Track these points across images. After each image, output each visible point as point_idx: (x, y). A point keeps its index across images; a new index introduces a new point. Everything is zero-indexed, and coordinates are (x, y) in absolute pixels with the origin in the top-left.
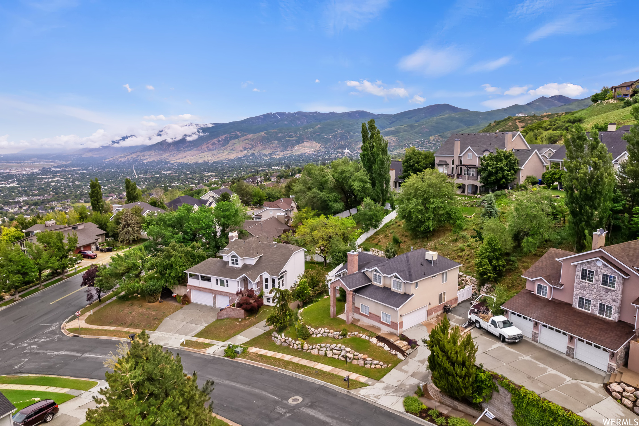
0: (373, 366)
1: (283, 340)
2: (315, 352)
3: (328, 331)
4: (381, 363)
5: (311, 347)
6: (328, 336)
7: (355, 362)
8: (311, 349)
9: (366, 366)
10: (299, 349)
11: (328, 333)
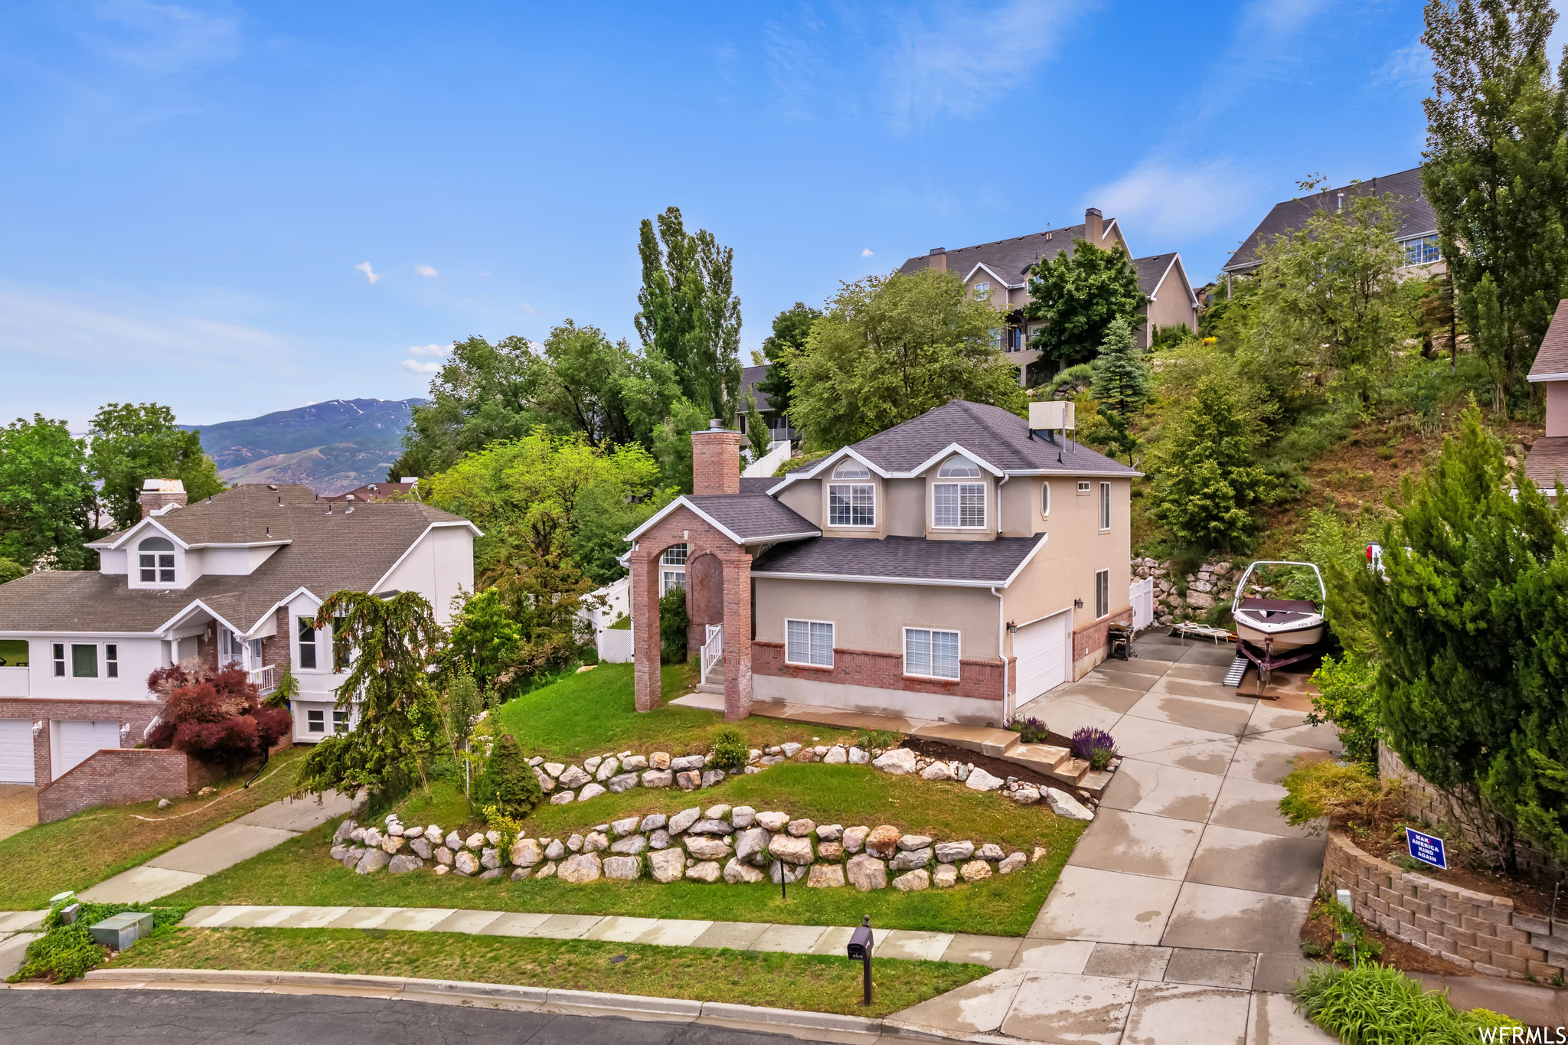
0: (946, 875)
1: (392, 845)
2: (582, 870)
3: (640, 759)
4: (991, 849)
5: (555, 849)
6: (640, 784)
7: (831, 876)
8: (559, 860)
9: (899, 882)
10: (486, 875)
11: (639, 769)
